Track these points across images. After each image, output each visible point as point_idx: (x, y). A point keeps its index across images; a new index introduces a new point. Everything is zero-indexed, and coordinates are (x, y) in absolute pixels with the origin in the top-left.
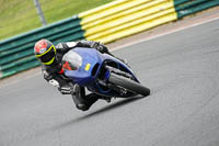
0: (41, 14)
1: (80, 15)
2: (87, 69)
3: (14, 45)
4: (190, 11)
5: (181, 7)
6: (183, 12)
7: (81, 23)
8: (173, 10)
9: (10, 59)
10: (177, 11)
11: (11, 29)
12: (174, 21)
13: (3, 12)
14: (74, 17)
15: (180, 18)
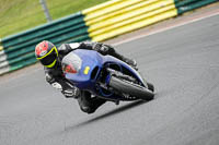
0: (46, 10)
1: (84, 12)
2: (86, 72)
3: (20, 40)
4: (189, 7)
5: (181, 3)
6: (183, 9)
7: (85, 19)
8: (173, 6)
9: (17, 54)
10: (177, 7)
11: (17, 25)
12: (175, 17)
13: (10, 9)
14: (79, 13)
15: (180, 14)
